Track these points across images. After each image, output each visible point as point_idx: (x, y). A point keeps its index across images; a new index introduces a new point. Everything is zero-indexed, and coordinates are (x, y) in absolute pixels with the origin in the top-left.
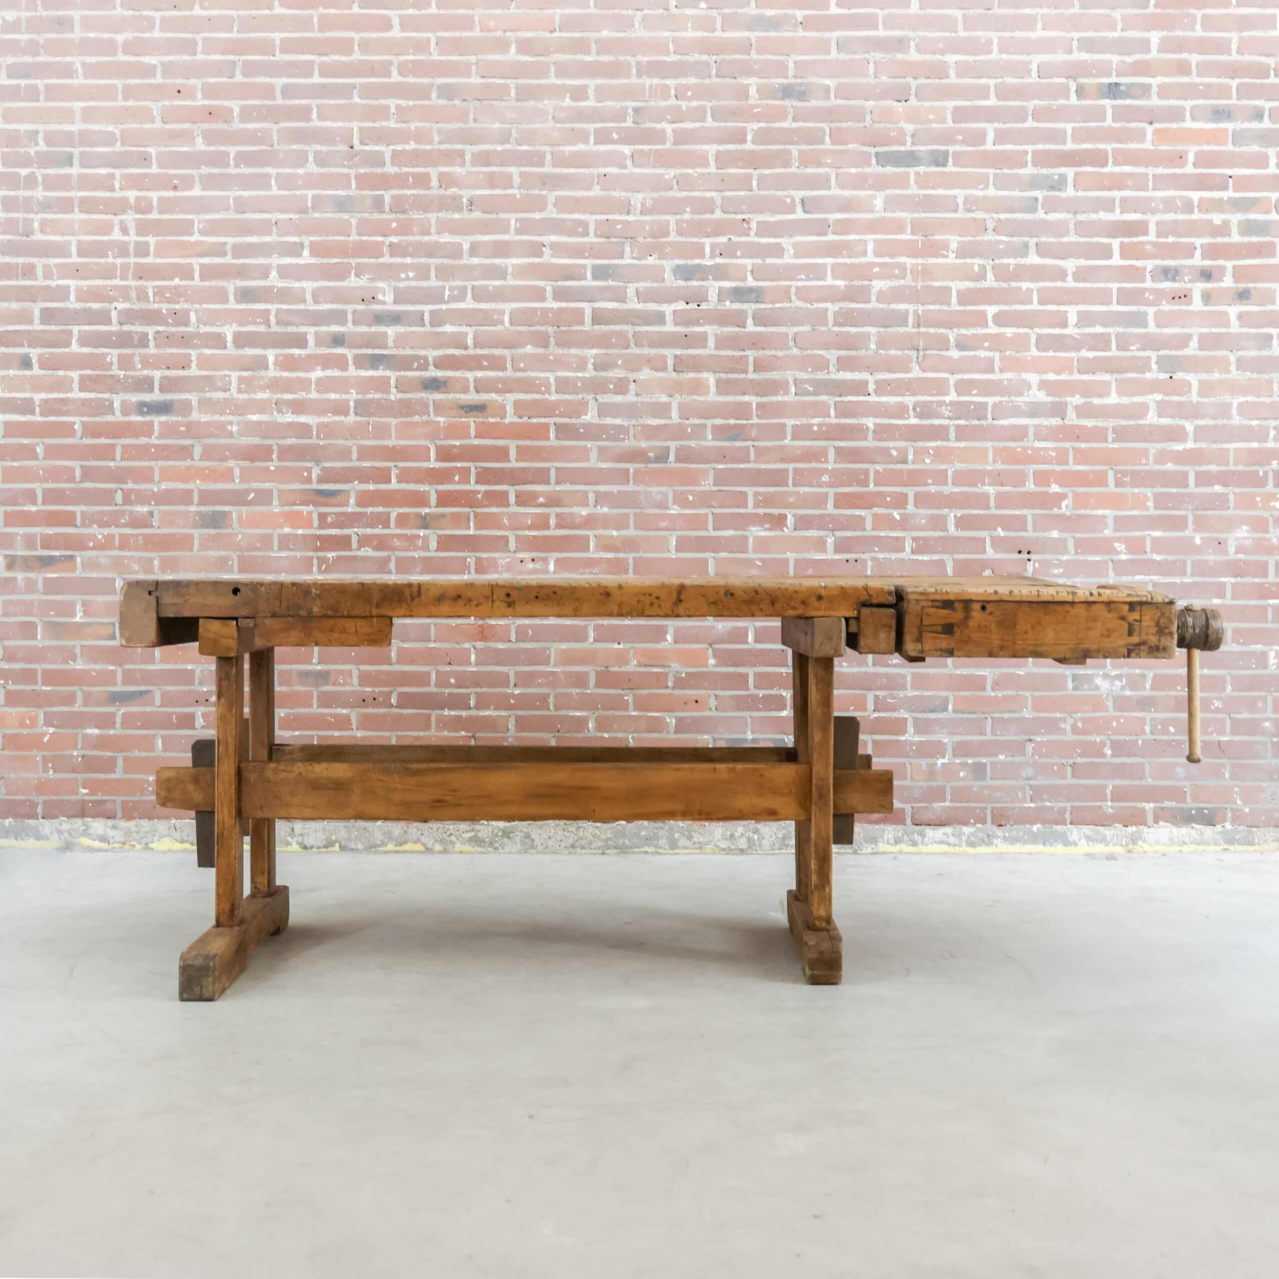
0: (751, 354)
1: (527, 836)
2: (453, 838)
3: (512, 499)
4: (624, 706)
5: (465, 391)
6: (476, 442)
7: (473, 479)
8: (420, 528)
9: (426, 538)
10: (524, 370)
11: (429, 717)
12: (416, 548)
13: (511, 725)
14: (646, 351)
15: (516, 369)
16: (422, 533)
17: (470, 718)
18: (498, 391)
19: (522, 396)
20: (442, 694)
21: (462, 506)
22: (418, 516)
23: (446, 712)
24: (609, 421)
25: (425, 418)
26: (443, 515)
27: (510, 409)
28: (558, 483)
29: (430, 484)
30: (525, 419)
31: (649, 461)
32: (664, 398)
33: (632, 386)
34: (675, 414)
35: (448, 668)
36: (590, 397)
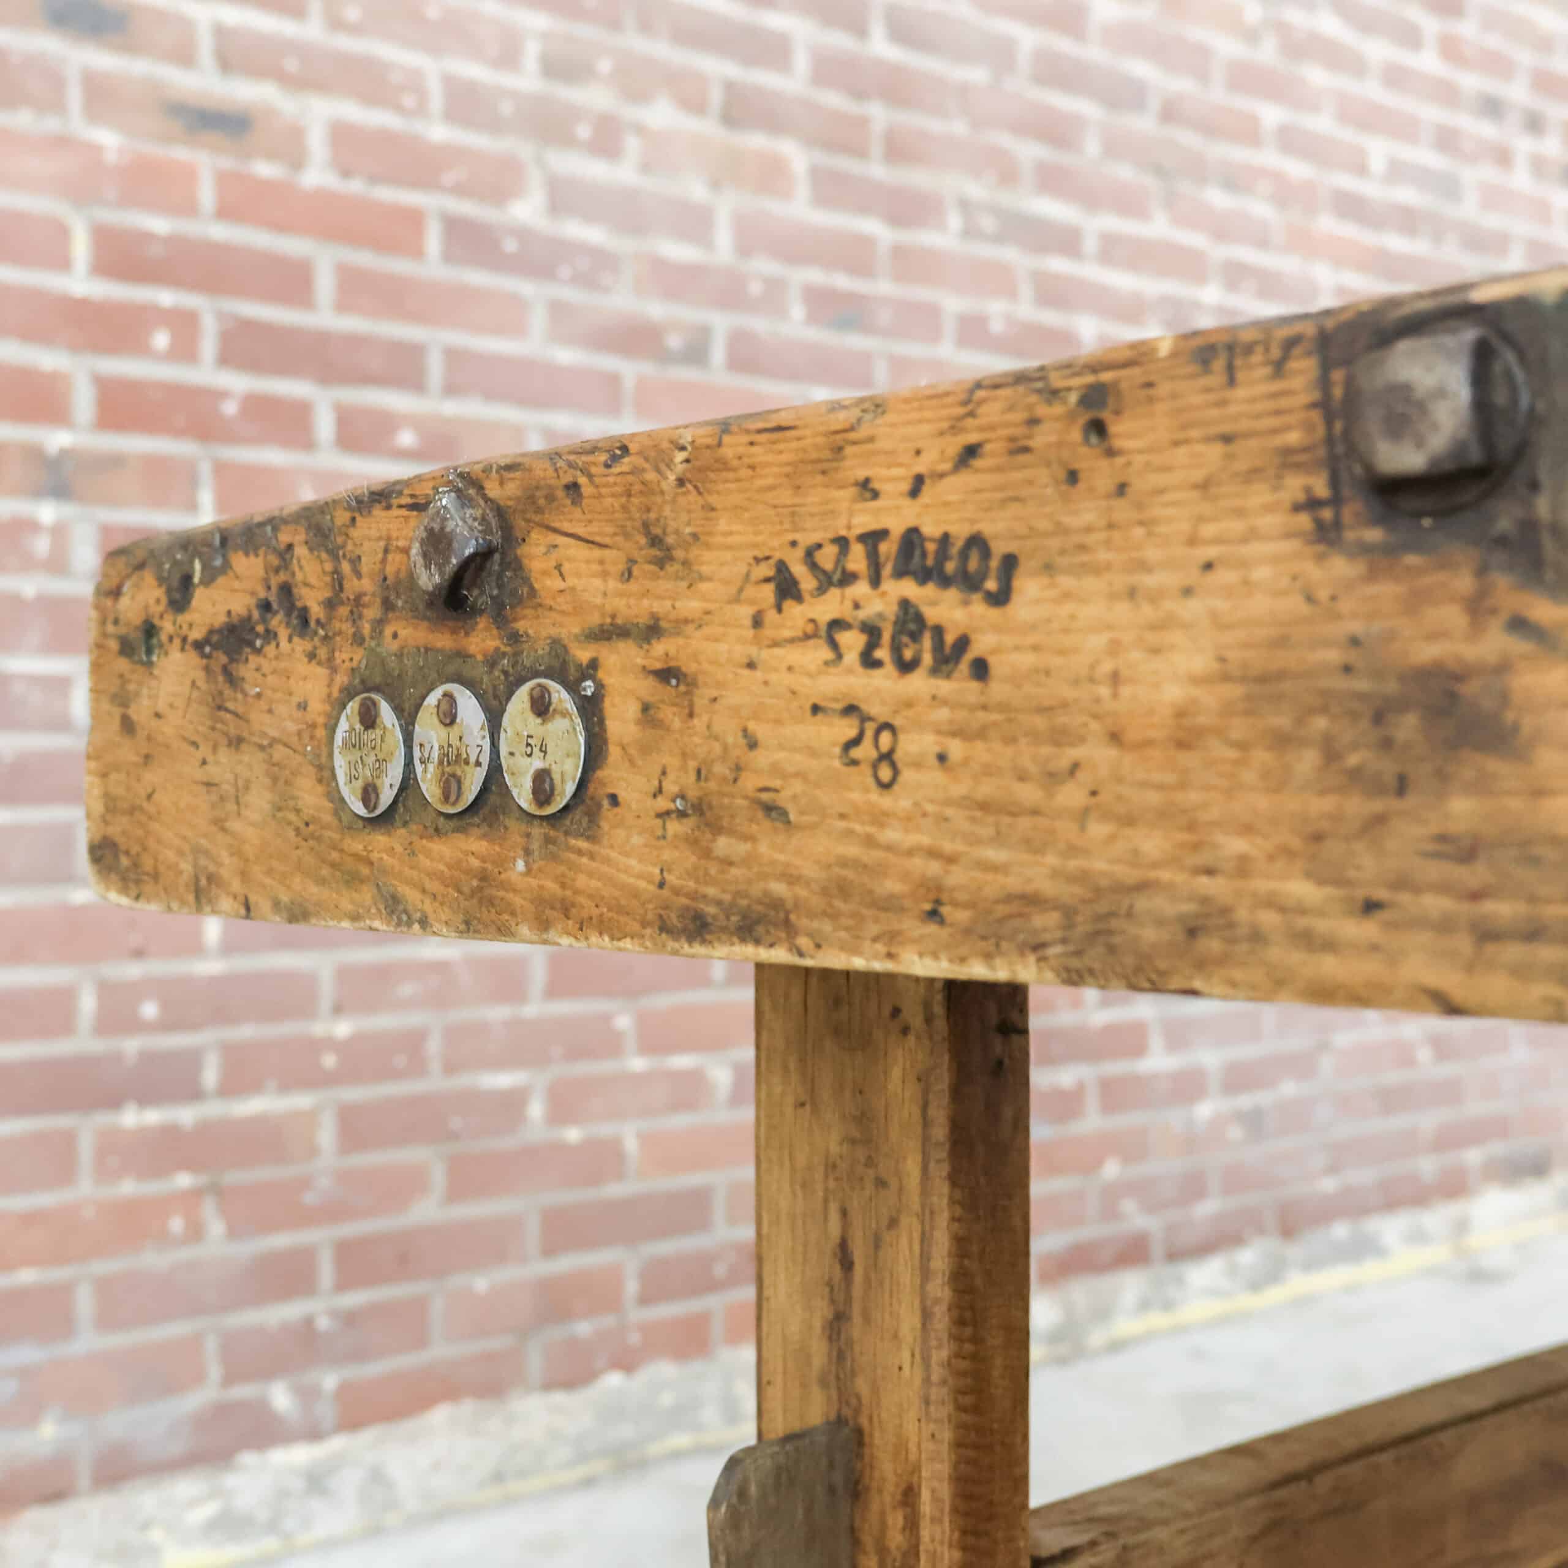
0: (878, 114)
1: (377, 1477)
2: (156, 1535)
3: (325, 426)
4: (612, 1045)
5: (184, 57)
6: (220, 232)
7: (208, 346)
8: (39, 492)
9: (59, 532)
10: (355, 30)
11: (68, 1139)
12: (28, 564)
13: (326, 1136)
14: (661, 50)
15: (336, 24)
16: (47, 512)
17: (205, 1130)
18: (283, 79)
19: (352, 112)
20: (117, 1058)
21: (179, 433)
22: (35, 454)
23: (131, 1118)
24: (576, 230)
25: (51, 124)
26: (115, 462)
27: (317, 143)
28: (451, 389)
29: (75, 348)
30: (356, 186)
31: (665, 357)
32: (697, 191)
33: (632, 144)
34: (724, 239)
35: (133, 971)
36: (524, 150)
